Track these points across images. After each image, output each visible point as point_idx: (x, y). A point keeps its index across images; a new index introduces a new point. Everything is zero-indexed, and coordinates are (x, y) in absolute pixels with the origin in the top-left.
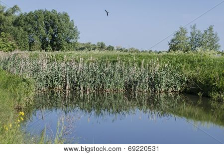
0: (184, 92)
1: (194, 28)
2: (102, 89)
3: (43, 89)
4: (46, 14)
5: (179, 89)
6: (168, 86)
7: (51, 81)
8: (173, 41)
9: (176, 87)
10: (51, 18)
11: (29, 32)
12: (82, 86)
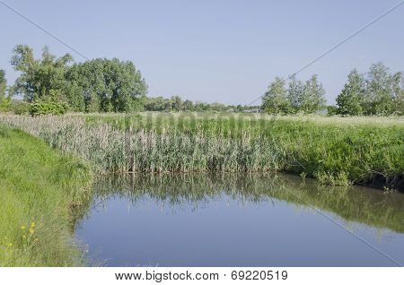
0: (283, 171)
1: (293, 77)
2: (178, 170)
3: (104, 172)
4: (106, 64)
5: (277, 167)
6: (263, 164)
7: (114, 161)
8: (267, 94)
9: (272, 164)
10: (112, 69)
11: (84, 87)
12: (152, 167)
